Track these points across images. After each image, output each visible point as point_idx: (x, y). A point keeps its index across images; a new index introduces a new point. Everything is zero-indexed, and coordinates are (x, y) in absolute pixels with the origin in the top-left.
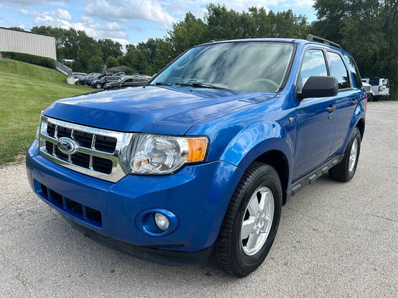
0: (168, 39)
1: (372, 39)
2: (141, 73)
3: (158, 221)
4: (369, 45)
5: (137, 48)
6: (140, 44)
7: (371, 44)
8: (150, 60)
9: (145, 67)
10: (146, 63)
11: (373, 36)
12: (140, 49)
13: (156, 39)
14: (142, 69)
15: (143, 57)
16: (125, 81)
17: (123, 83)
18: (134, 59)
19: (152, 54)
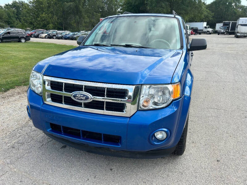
0: (31, 2)
1: (163, 6)
2: (12, 27)
3: (157, 135)
4: (161, 9)
5: (4, 7)
6: (6, 5)
7: (162, 9)
8: (16, 16)
9: (14, 22)
10: (14, 19)
11: (163, 4)
12: (7, 8)
13: (19, 1)
14: (12, 24)
15: (12, 14)
16: (5, 34)
17: (3, 35)
18: (4, 16)
19: (17, 12)
